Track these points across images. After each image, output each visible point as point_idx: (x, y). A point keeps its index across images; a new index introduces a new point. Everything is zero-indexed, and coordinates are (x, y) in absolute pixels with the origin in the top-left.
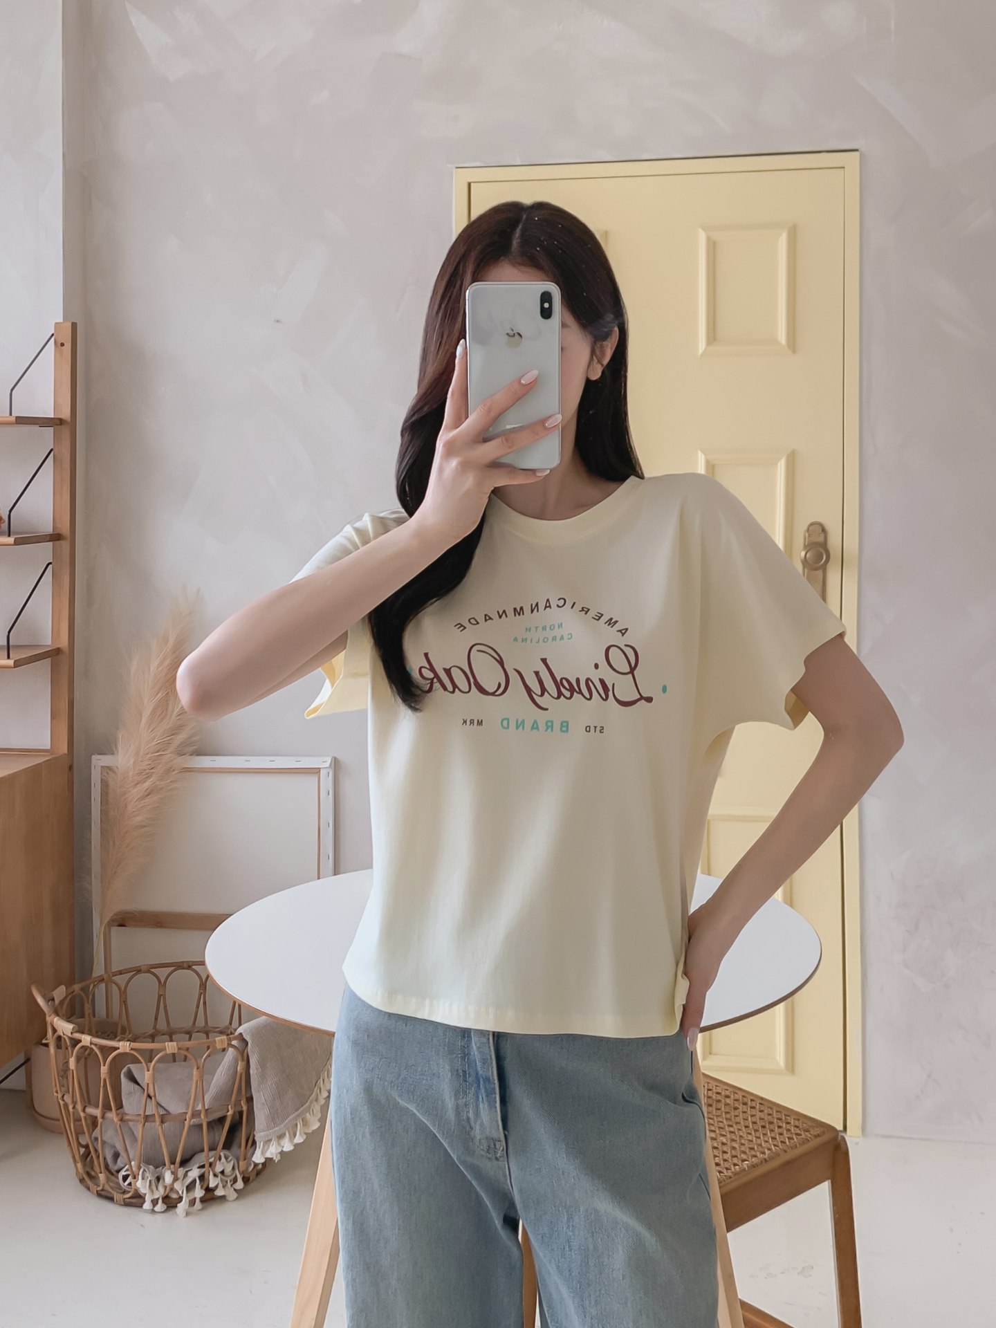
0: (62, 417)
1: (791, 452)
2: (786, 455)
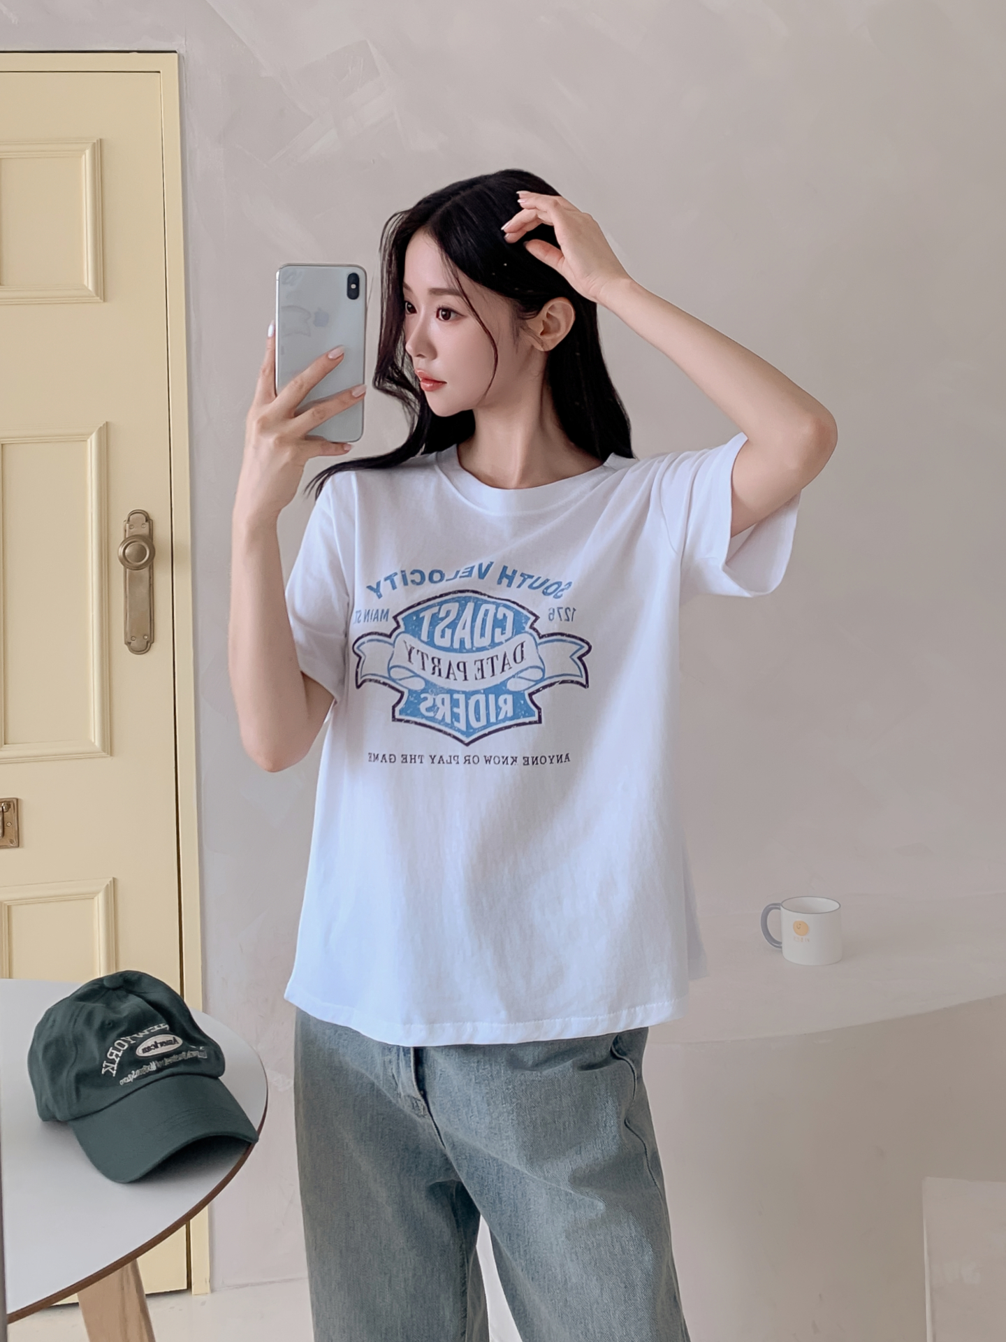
1: (104, 425)
2: (97, 429)
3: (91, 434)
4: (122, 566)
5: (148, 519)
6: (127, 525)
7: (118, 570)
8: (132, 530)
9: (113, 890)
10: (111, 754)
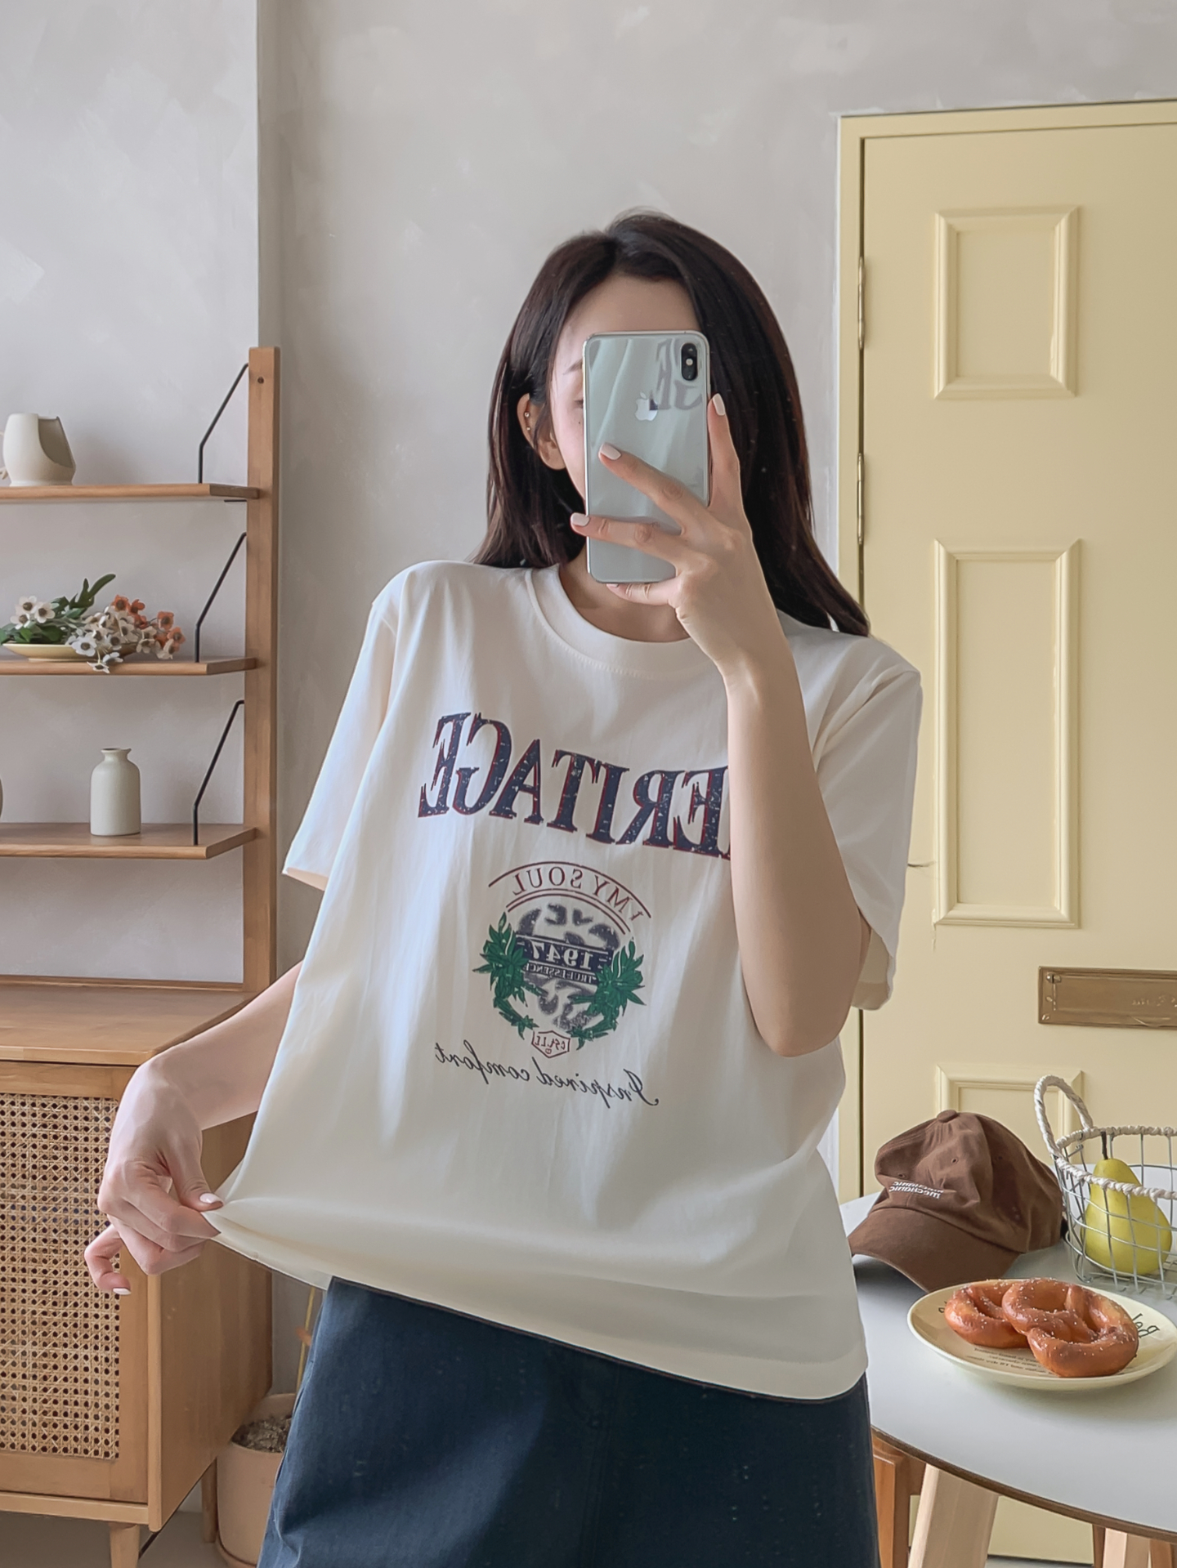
0: (261, 486)
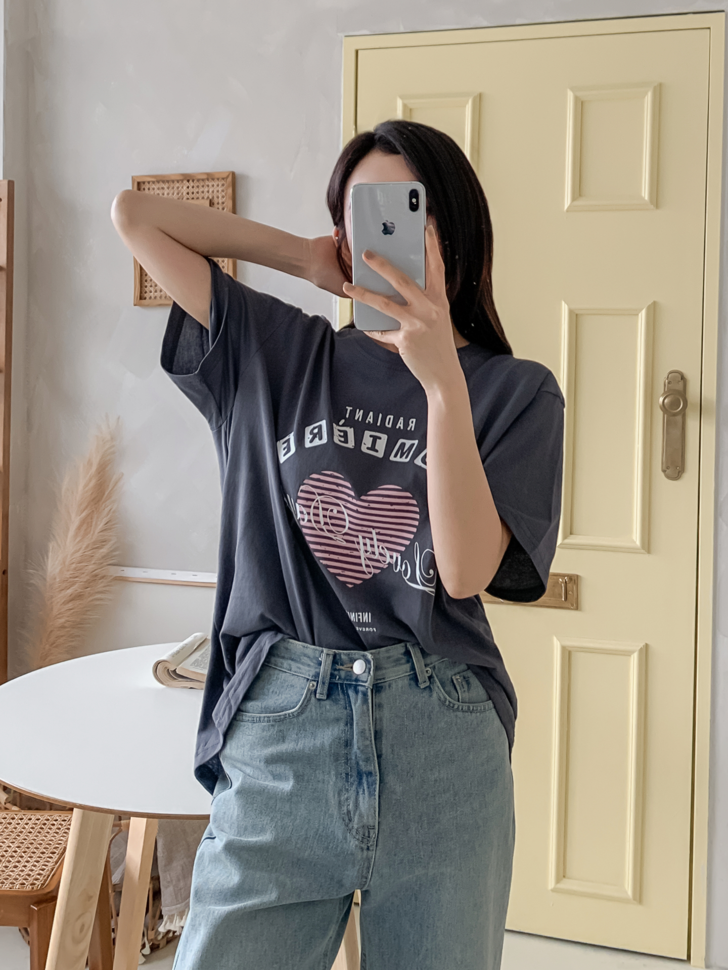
1: (652, 303)
2: (646, 306)
3: (643, 309)
4: (661, 413)
5: (683, 378)
6: (667, 381)
7: (659, 415)
8: (670, 385)
9: (645, 652)
10: (649, 552)
